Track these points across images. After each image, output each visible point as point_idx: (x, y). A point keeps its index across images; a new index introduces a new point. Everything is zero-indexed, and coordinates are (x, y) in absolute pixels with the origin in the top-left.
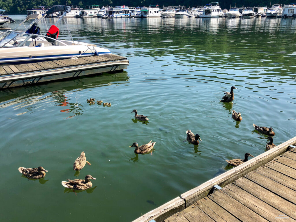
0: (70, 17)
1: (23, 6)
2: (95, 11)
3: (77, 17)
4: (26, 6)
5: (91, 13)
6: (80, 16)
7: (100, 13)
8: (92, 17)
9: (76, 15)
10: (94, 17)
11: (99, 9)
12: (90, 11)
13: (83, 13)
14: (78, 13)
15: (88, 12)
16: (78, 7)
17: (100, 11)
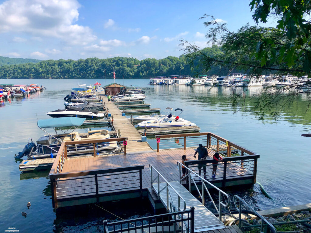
0: (181, 85)
1: (145, 72)
2: (203, 80)
3: (187, 85)
4: (146, 72)
5: (199, 81)
6: (190, 84)
7: (207, 82)
8: (200, 85)
9: (186, 83)
10: (202, 85)
11: (206, 78)
12: (198, 80)
13: (193, 82)
14: (189, 82)
15: (197, 81)
16: (189, 77)
17: (207, 80)
